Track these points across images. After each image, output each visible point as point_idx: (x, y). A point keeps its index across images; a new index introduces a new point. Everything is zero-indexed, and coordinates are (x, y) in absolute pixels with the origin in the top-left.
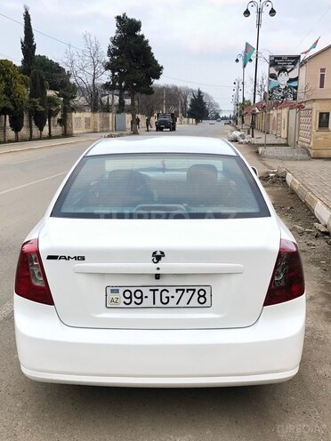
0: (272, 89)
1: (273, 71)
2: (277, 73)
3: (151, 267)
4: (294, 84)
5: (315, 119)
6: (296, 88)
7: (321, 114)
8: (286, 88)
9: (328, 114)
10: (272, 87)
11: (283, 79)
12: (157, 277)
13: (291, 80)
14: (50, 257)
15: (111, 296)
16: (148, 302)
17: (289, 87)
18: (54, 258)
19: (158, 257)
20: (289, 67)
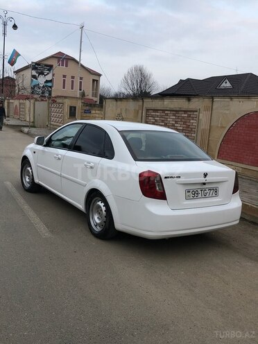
0: (34, 86)
1: (34, 73)
2: (37, 75)
3: (203, 180)
4: (49, 84)
5: (67, 110)
6: (51, 87)
7: (71, 107)
8: (43, 87)
9: (75, 108)
10: (33, 84)
11: (41, 80)
12: (204, 184)
13: (47, 81)
14: (166, 178)
15: (188, 194)
16: (200, 196)
17: (46, 86)
18: (168, 177)
19: (205, 175)
20: (46, 72)
